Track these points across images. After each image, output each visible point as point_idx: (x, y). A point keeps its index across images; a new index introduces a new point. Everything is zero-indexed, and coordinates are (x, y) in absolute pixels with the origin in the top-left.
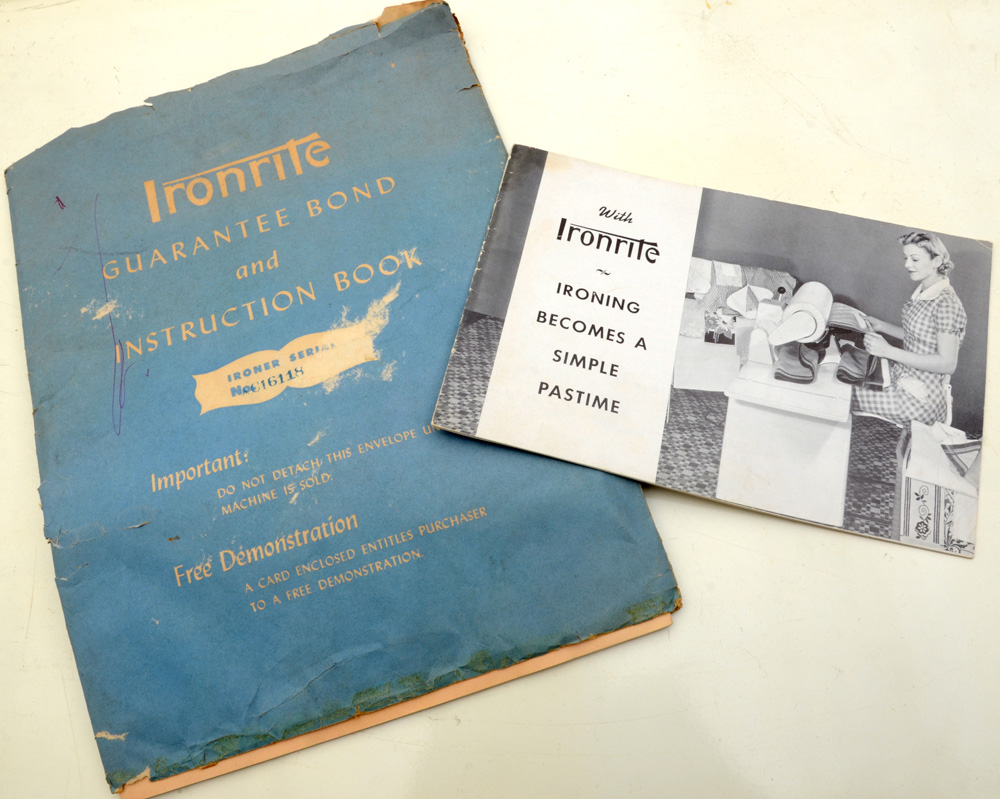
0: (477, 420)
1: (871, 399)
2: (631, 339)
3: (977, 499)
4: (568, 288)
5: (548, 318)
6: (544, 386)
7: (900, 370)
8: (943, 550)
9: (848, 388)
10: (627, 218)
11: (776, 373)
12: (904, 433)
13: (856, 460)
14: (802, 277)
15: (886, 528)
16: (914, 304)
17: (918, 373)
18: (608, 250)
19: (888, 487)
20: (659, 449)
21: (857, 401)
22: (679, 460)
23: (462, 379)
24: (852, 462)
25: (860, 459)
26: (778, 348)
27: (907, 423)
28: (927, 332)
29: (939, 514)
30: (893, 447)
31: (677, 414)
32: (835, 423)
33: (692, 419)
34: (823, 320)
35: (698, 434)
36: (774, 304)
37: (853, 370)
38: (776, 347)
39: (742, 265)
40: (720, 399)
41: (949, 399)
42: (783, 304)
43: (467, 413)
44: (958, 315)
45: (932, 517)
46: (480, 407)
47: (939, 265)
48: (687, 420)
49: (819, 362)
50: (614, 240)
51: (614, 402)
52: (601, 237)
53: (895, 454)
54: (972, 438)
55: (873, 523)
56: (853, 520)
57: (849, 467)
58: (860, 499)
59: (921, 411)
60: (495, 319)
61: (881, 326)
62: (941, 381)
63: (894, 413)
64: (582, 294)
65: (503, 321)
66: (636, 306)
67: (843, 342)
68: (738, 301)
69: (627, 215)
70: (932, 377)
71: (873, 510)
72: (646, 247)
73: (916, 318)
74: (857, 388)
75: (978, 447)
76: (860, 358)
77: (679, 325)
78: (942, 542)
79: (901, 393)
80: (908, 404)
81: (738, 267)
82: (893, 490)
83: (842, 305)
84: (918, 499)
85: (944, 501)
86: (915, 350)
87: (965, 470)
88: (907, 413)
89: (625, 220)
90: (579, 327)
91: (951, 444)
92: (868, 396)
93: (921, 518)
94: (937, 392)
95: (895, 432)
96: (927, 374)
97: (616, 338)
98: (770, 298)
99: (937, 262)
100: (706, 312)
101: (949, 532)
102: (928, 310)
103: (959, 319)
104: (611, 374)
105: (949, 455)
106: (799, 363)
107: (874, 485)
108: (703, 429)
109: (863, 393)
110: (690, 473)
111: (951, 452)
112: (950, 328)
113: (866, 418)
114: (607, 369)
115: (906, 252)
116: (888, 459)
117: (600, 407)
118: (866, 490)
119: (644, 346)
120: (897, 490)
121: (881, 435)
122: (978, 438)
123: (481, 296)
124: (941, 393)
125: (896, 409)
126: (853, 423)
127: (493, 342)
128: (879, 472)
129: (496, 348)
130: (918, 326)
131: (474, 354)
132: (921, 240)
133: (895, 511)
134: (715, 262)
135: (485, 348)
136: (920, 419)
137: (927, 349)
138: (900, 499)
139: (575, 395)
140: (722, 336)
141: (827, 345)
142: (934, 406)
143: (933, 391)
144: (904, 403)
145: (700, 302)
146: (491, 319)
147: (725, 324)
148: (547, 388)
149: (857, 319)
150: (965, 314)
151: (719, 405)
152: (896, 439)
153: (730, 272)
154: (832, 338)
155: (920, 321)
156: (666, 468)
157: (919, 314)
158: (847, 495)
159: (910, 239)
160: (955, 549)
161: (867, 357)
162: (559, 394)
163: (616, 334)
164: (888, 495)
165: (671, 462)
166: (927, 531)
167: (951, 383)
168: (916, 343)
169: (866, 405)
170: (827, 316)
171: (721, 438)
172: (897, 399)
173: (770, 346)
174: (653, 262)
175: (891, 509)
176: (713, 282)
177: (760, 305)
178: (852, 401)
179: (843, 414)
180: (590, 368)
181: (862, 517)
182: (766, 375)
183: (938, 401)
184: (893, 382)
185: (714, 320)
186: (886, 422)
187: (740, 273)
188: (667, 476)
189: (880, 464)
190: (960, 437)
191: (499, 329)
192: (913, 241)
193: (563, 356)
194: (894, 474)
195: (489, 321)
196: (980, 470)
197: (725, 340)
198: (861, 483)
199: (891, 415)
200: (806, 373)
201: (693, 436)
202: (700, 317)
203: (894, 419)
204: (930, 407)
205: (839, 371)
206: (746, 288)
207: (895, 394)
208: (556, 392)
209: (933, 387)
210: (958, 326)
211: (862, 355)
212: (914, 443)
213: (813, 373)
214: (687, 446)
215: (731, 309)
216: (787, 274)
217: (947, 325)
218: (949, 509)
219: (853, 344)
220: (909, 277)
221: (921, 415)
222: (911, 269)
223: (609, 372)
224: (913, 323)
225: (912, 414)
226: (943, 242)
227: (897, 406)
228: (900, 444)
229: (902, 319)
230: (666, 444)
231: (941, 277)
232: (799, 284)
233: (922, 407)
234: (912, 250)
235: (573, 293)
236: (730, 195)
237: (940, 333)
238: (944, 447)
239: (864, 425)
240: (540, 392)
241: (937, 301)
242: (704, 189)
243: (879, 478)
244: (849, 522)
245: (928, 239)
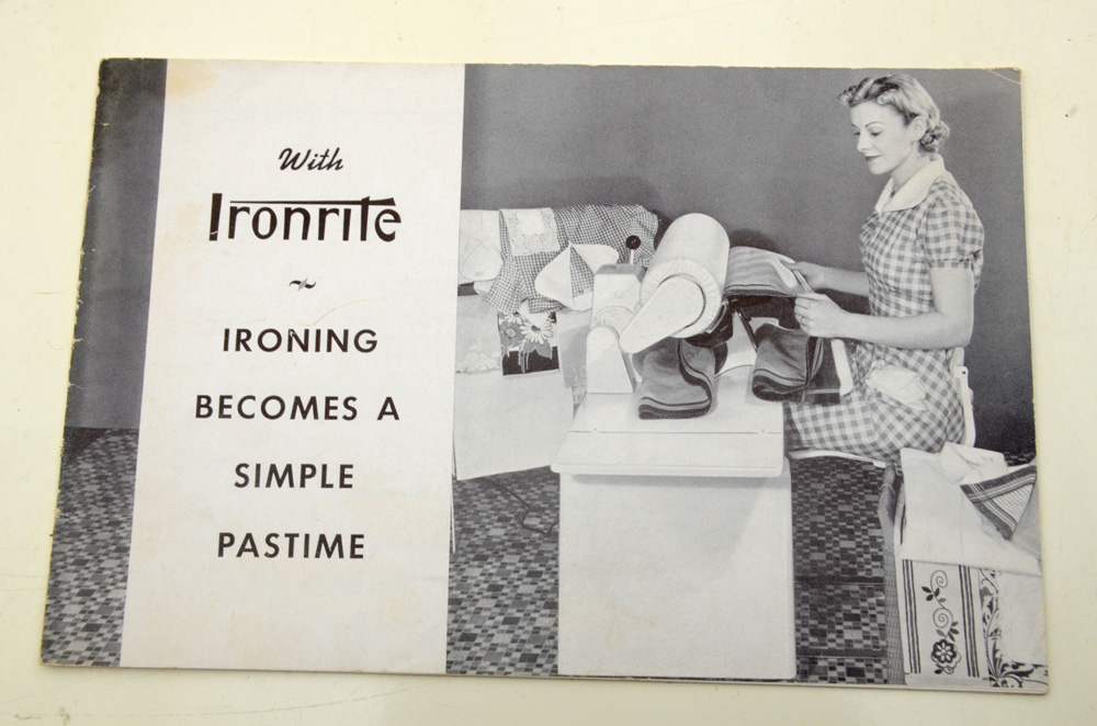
0: (117, 637)
1: (821, 423)
2: (369, 406)
3: (1041, 577)
4: (244, 336)
5: (215, 405)
6: (227, 540)
7: (869, 357)
8: (988, 686)
9: (776, 409)
10: (332, 162)
11: (642, 407)
12: (889, 477)
13: (806, 546)
14: (667, 209)
15: (877, 666)
16: (882, 220)
17: (902, 355)
18: (305, 236)
19: (871, 585)
20: (445, 607)
21: (796, 431)
22: (484, 619)
23: (81, 563)
24: (800, 551)
25: (815, 542)
26: (640, 358)
27: (893, 455)
28: (911, 271)
29: (971, 621)
30: (872, 507)
31: (470, 531)
32: (757, 483)
33: (497, 532)
34: (715, 286)
35: (511, 559)
36: (621, 272)
37: (782, 374)
38: (635, 355)
39: (555, 207)
40: (546, 478)
41: (966, 395)
42: (639, 269)
43: (99, 626)
44: (966, 228)
45: (959, 628)
46: (120, 608)
47: (920, 133)
48: (489, 538)
49: (717, 370)
50: (314, 211)
51: (354, 537)
52: (289, 213)
53: (876, 521)
54: (1017, 463)
55: (850, 660)
56: (813, 662)
57: (796, 561)
58: (822, 619)
59: (917, 428)
60: (120, 432)
61: (824, 276)
62: (947, 363)
63: (866, 440)
64: (270, 340)
65: (136, 433)
66: (367, 337)
67: (757, 323)
68: (554, 281)
69: (331, 154)
70: (929, 358)
71: (848, 635)
72: (374, 211)
73: (887, 249)
74: (793, 406)
75: (1030, 478)
76: (793, 347)
77: (453, 354)
78: (984, 673)
79: (874, 400)
80: (891, 419)
81: (548, 211)
82: (882, 590)
83: (747, 249)
84: (929, 598)
85: (977, 590)
86: (892, 311)
87: (1012, 526)
88: (891, 437)
89: (329, 166)
90: (273, 407)
91: (978, 481)
92: (814, 418)
93: (940, 633)
94: (942, 385)
95: (873, 478)
96: (919, 354)
97: (342, 411)
98: (614, 262)
99: (918, 130)
100: (500, 315)
101: (995, 651)
102: (909, 229)
103: (969, 235)
104: (342, 485)
105: (978, 503)
106: (680, 379)
107: (845, 587)
108: (520, 547)
109: (805, 414)
110: (507, 638)
111: (980, 496)
112: (953, 255)
113: (814, 461)
114: (333, 477)
115: (856, 121)
116: (865, 532)
117: (329, 554)
118: (830, 600)
119: (394, 413)
120: (888, 588)
121: (847, 488)
122: (1029, 460)
123: (90, 394)
124: (949, 386)
125: (870, 434)
126: (794, 476)
127: (124, 478)
128: (852, 559)
129: (131, 488)
130: (894, 263)
131: (95, 510)
132: (882, 91)
133: (889, 629)
134: (504, 211)
135: (112, 494)
136: (916, 444)
137: (914, 306)
138: (896, 605)
139: (283, 543)
140: (534, 355)
141: (729, 334)
142: (939, 414)
143: (934, 386)
144: (882, 418)
145: (486, 297)
146: (115, 434)
147: (537, 332)
148: (232, 542)
149: (776, 272)
150: (979, 224)
151: (544, 493)
152: (876, 490)
153: (534, 226)
154: (737, 318)
155: (895, 252)
156: (461, 640)
157: (892, 239)
158: (797, 616)
159: (861, 93)
160: (1010, 681)
161: (803, 343)
162: (254, 550)
163: (339, 403)
164: (872, 600)
165: (470, 627)
166: (954, 655)
167: (966, 364)
168: (892, 297)
169: (814, 436)
170: (722, 277)
171: (555, 558)
172: (868, 414)
173: (625, 356)
174: (389, 238)
175: (882, 628)
176: (505, 252)
177: (598, 278)
178: (786, 433)
179: (772, 460)
180: (303, 485)
181: (831, 652)
182: (623, 413)
183: (945, 403)
184: (859, 383)
185: (515, 327)
186: (852, 462)
187: (553, 223)
188: (466, 654)
189: (851, 544)
190: (994, 464)
191: (131, 450)
192: (867, 96)
193: (250, 472)
194: (880, 558)
195: (112, 439)
196: (1038, 522)
197: (542, 362)
198: (821, 586)
199: (862, 446)
200: (696, 395)
201: (503, 565)
202: (489, 329)
203: (867, 453)
204: (933, 417)
205: (757, 379)
206: (568, 250)
207: (863, 404)
208: (248, 546)
209: (933, 377)
210: (968, 248)
211: (795, 341)
212: (911, 494)
213: (709, 394)
214: (495, 588)
215: (545, 299)
216: (640, 209)
217: (948, 250)
218: (990, 606)
219: (775, 322)
220: (868, 169)
221: (917, 436)
222: (869, 154)
223: (336, 482)
224: (883, 259)
225: (899, 436)
226: (926, 87)
227: (871, 427)
228: (885, 498)
229: (861, 255)
230: (457, 593)
231: (928, 156)
232: (665, 224)
233: (917, 420)
234: (869, 114)
235: (252, 343)
236: (517, 68)
237: (935, 270)
238: (966, 489)
239: (814, 475)
240: (221, 554)
241: (924, 207)
242: (468, 67)
243: (852, 571)
244: (807, 667)
245: (896, 86)
